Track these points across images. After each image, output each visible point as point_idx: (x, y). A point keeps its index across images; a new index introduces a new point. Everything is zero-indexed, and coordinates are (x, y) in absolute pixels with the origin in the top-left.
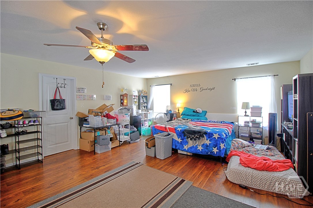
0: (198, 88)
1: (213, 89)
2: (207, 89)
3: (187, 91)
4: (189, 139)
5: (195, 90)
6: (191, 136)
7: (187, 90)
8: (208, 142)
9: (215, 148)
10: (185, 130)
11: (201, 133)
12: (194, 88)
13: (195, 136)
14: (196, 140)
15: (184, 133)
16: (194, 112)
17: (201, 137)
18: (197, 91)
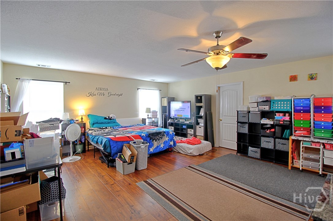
0: (106, 93)
1: (121, 95)
2: (115, 95)
3: (91, 95)
4: (155, 140)
5: (103, 95)
6: (156, 138)
7: (92, 93)
8: (167, 139)
9: (171, 142)
10: (149, 134)
11: (162, 133)
12: (101, 92)
13: (158, 137)
14: (159, 139)
15: (150, 137)
16: (105, 118)
17: (163, 136)
18: (105, 96)
